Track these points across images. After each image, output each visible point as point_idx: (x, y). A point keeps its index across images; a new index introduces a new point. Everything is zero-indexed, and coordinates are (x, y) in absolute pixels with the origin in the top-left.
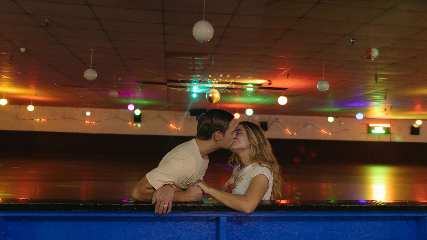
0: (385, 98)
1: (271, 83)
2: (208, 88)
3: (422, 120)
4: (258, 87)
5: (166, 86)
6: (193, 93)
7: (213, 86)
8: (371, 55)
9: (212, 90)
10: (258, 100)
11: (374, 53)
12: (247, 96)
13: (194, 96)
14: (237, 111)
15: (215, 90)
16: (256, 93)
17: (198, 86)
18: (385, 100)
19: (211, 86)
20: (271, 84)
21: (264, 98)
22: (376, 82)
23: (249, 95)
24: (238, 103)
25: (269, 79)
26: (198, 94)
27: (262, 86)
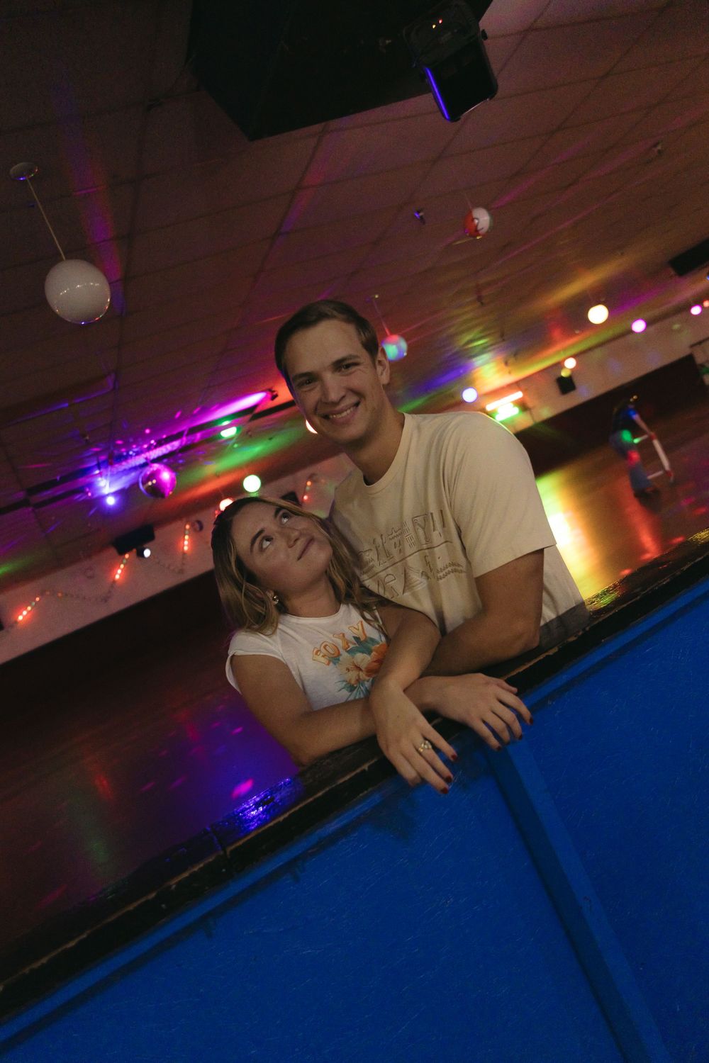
0: (502, 335)
1: (275, 393)
2: (135, 468)
3: (574, 356)
4: (249, 417)
5: (30, 509)
6: (104, 497)
7: (146, 459)
8: (476, 226)
9: (148, 471)
10: (257, 449)
11: (481, 220)
12: (233, 450)
13: (111, 501)
14: (223, 496)
15: (156, 466)
16: (250, 433)
17: (109, 473)
18: (504, 340)
19: (140, 460)
20: (276, 396)
21: (270, 439)
22: (482, 303)
23: (236, 446)
24: (217, 476)
25: (267, 386)
26: (115, 494)
27: (258, 410)
